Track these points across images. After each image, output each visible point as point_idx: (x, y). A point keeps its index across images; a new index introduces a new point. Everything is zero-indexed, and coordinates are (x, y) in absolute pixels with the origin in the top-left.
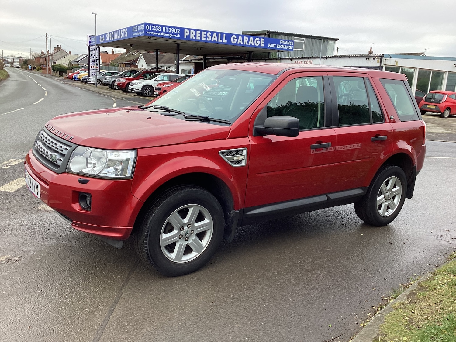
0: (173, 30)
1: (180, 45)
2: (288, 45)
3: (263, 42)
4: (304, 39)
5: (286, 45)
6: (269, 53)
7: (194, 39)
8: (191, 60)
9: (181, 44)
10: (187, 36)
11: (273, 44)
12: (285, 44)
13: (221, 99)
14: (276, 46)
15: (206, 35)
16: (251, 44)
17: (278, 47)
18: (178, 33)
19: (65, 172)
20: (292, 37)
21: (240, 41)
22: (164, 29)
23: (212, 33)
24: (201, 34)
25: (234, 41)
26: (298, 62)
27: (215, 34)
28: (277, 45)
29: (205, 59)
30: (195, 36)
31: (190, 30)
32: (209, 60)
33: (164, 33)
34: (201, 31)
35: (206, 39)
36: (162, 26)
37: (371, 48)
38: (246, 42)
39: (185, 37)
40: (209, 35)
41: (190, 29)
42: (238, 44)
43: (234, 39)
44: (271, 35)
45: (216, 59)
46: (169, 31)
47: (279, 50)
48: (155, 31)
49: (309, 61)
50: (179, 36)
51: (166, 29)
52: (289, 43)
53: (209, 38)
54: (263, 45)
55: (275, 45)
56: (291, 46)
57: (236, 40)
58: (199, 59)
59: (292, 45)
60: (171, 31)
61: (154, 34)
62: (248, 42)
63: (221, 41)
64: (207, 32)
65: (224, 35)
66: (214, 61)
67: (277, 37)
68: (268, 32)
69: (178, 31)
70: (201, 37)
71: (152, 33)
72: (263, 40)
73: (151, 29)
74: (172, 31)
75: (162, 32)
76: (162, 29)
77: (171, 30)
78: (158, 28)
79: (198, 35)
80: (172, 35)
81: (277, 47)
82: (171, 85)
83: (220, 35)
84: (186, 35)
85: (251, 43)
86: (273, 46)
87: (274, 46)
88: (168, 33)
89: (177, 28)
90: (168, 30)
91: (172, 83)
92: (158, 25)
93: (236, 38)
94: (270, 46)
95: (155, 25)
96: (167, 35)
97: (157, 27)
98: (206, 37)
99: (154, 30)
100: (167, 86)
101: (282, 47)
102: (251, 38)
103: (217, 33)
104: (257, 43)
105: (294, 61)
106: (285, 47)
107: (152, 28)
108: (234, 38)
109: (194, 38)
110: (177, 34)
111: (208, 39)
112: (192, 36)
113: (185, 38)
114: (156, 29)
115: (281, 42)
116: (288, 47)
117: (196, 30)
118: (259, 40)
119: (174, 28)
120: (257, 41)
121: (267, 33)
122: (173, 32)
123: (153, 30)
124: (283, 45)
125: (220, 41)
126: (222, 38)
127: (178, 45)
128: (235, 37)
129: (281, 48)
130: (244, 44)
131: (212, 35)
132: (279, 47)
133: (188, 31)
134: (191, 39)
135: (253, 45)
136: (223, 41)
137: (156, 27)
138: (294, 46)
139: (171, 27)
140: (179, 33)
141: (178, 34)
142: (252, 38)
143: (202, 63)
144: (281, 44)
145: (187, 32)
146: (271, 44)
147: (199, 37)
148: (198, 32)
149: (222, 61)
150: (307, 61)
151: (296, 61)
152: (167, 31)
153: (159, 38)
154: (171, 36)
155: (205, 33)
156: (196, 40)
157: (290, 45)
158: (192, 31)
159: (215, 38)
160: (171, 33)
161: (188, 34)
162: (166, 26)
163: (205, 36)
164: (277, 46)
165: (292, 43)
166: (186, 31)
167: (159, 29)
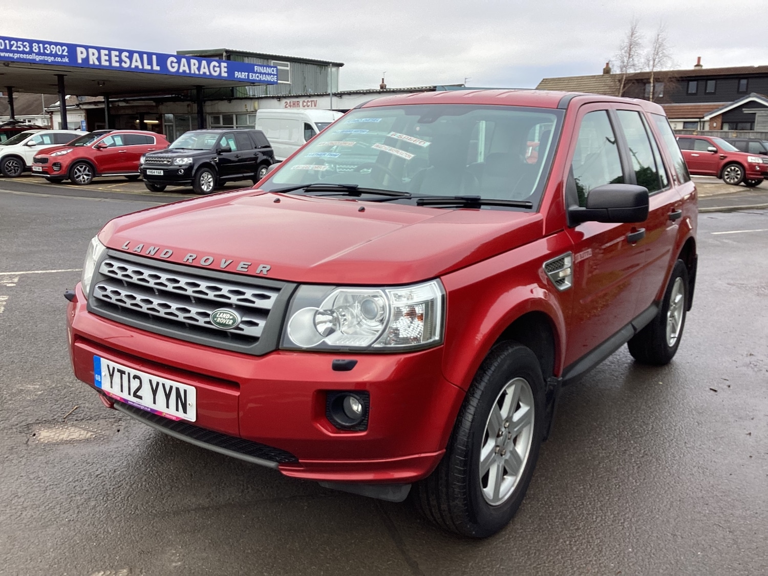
0: (54, 49)
1: (65, 77)
2: (269, 74)
3: (226, 70)
4: (289, 63)
5: (265, 74)
6: (233, 87)
7: (97, 65)
8: (78, 105)
9: (66, 75)
10: (83, 59)
11: (243, 73)
12: (262, 73)
13: (181, 171)
14: (248, 76)
15: (120, 56)
16: (205, 73)
17: (252, 77)
18: (65, 53)
19: (277, 350)
20: (269, 61)
21: (184, 68)
22: (36, 47)
23: (131, 53)
24: (109, 55)
25: (173, 67)
26: (290, 102)
27: (136, 56)
28: (250, 74)
29: (108, 102)
30: (99, 59)
31: (87, 48)
32: (117, 103)
33: (38, 54)
34: (110, 50)
35: (120, 64)
36: (31, 42)
37: (383, 79)
38: (194, 69)
39: (80, 61)
40: (126, 56)
41: (87, 46)
42: (181, 73)
43: (173, 64)
44: (231, 57)
45: (131, 102)
46: (46, 51)
47: (253, 83)
48: (18, 52)
49: (312, 101)
50: (66, 60)
51: (39, 47)
52: (269, 70)
53: (125, 63)
54: (226, 75)
55: (247, 74)
56: (274, 75)
57: (176, 65)
58: (95, 103)
59: (275, 73)
60: (49, 50)
61: (15, 57)
62: (199, 69)
63: (149, 67)
64: (121, 51)
65: (154, 57)
66: (128, 105)
67: (243, 60)
68: (227, 51)
69: (63, 51)
70: (110, 60)
71: (11, 55)
72: (225, 64)
73: (8, 48)
74: (52, 51)
75: (31, 52)
76: (31, 47)
77: (50, 48)
78: (22, 45)
79: (104, 58)
80: (53, 58)
81: (250, 78)
82: (69, 151)
83: (145, 56)
84: (80, 57)
85: (204, 70)
86: (243, 77)
87: (245, 76)
88: (44, 54)
89: (62, 45)
90: (45, 48)
91: (70, 148)
92: (23, 40)
93: (176, 63)
94: (237, 76)
95: (17, 40)
96: (41, 58)
97: (21, 43)
98: (121, 61)
99: (16, 49)
100: (59, 153)
101: (258, 77)
102: (203, 61)
103: (141, 54)
104: (215, 71)
105: (284, 101)
106: (263, 78)
107: (11, 46)
108: (172, 62)
109: (97, 63)
110: (62, 56)
111: (123, 64)
112: (93, 60)
113: (79, 64)
114: (20, 48)
115: (256, 69)
116: (269, 78)
117: (99, 49)
118: (217, 64)
119: (56, 44)
120: (214, 66)
121: (224, 54)
122: (53, 53)
123: (14, 48)
124: (260, 73)
125: (147, 67)
126: (150, 62)
127: (61, 77)
128: (175, 60)
129: (257, 79)
130: (192, 72)
131: (130, 58)
132: (254, 77)
133: (84, 50)
134: (91, 65)
135: (208, 73)
136: (152, 67)
137: (19, 43)
138: (279, 76)
139: (50, 43)
140: (67, 54)
141: (66, 56)
142: (204, 63)
143: (103, 109)
144: (257, 73)
145: (82, 53)
146: (240, 73)
147: (106, 61)
148: (103, 52)
149: (144, 104)
150: (308, 101)
151: (288, 101)
152: (42, 51)
153: (26, 64)
154: (50, 59)
155: (117, 53)
156: (100, 67)
157: (271, 74)
158: (91, 51)
159: (136, 63)
160: (51, 55)
161: (84, 56)
162: (38, 42)
163: (117, 59)
164: (250, 76)
165: (275, 71)
166: (79, 49)
167: (24, 46)
